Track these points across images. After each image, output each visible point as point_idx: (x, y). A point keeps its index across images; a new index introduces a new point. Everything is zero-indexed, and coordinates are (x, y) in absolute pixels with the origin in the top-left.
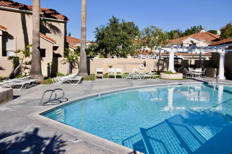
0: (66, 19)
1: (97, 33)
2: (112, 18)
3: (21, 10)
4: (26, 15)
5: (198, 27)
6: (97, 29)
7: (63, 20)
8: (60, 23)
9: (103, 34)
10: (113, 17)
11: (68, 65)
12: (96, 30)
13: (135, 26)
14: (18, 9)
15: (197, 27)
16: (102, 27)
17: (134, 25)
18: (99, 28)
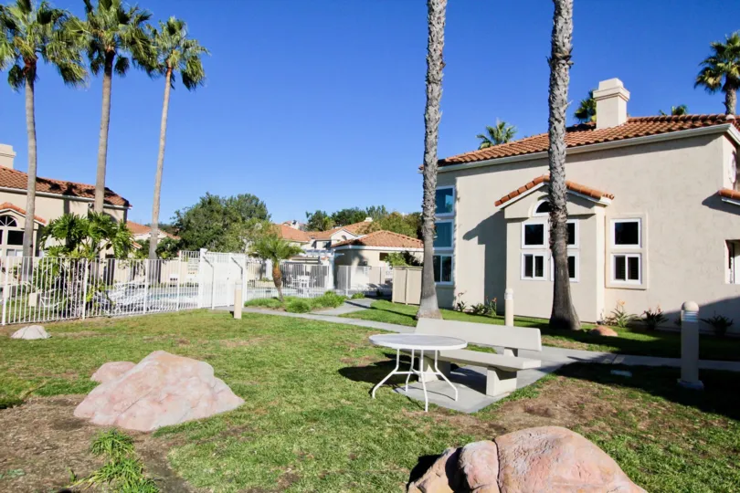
0: (127, 204)
1: (176, 219)
2: (205, 195)
3: (65, 196)
4: (71, 202)
5: (379, 208)
6: (178, 213)
7: (122, 207)
8: (118, 211)
9: (189, 222)
10: (207, 194)
11: (129, 269)
12: (176, 215)
13: (260, 202)
14: (61, 195)
15: (376, 208)
16: (186, 210)
17: (258, 200)
18: (182, 211)
